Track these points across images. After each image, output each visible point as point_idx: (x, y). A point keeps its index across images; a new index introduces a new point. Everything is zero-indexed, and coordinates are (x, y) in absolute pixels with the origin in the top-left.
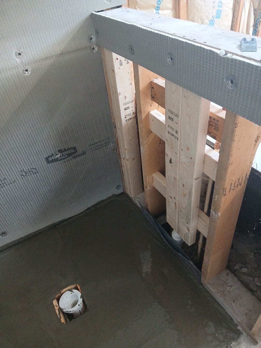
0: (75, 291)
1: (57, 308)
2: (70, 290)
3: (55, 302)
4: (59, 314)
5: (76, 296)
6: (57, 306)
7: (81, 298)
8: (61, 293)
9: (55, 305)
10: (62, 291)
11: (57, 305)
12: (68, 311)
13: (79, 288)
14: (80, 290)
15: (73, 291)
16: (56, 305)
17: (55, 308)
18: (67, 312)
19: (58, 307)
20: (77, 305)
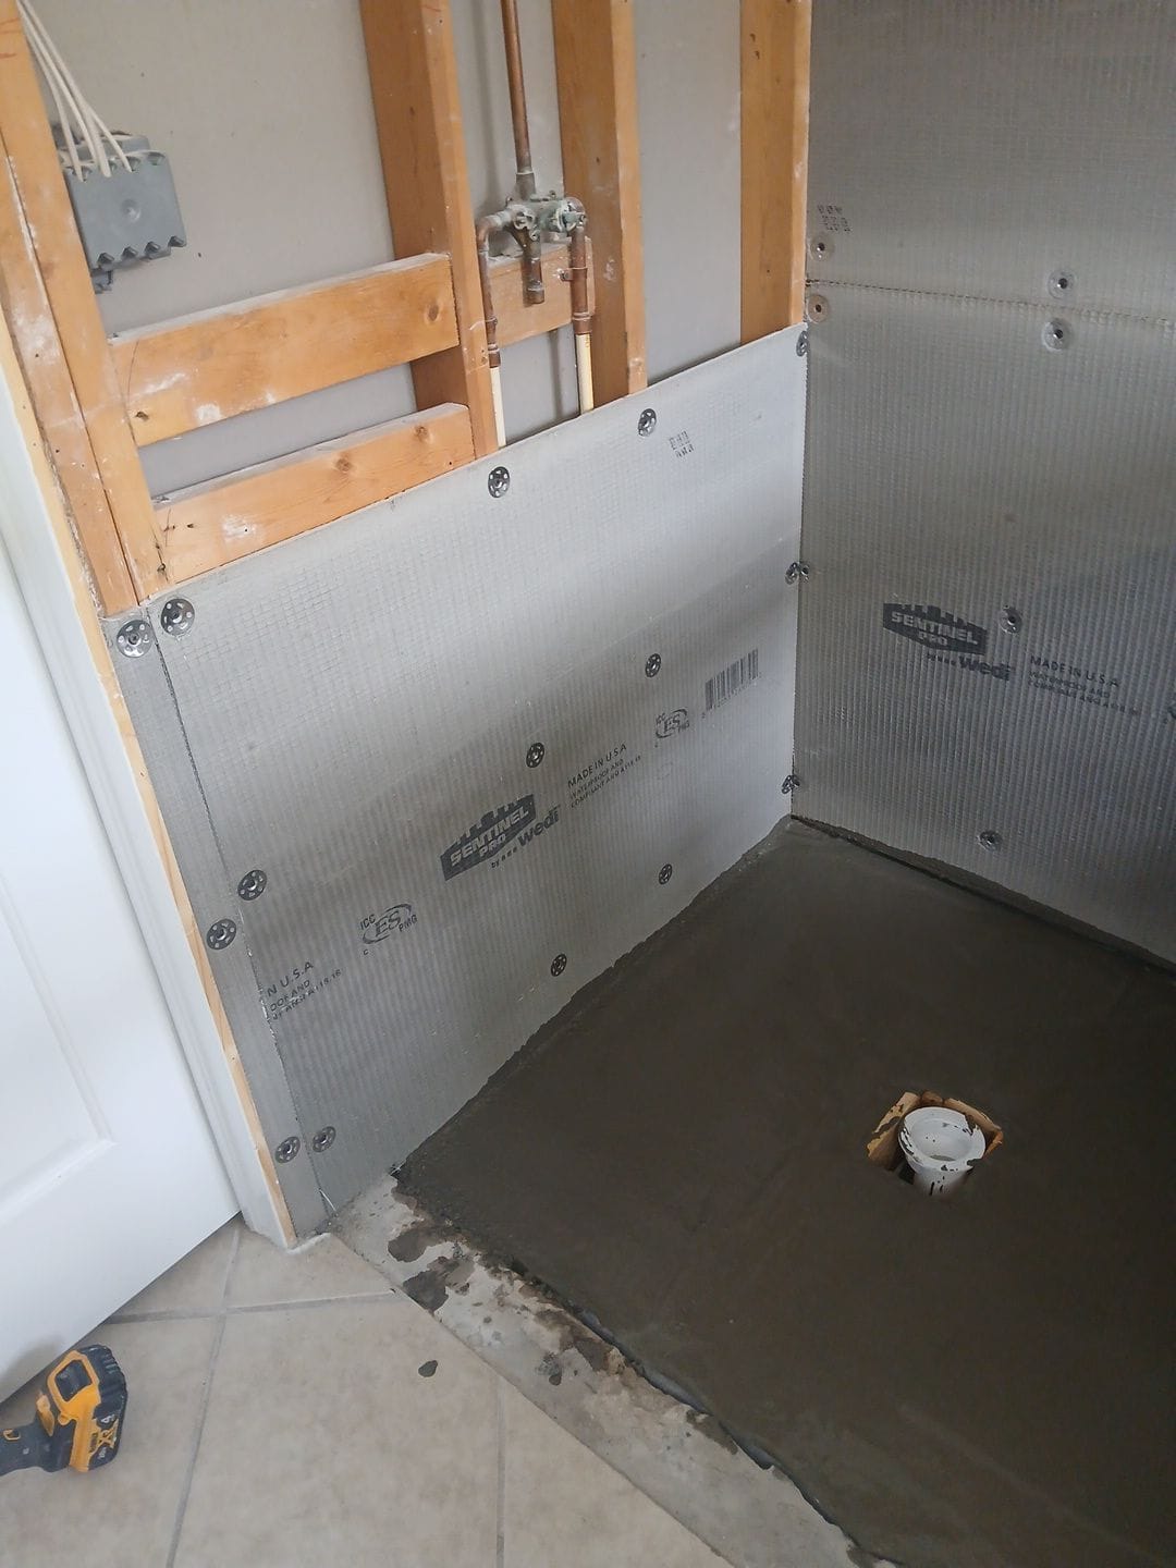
0: (978, 1134)
1: (895, 1111)
2: (972, 1122)
3: (908, 1099)
4: (886, 1127)
5: (967, 1147)
6: (900, 1110)
7: (969, 1163)
8: (944, 1100)
9: (900, 1103)
10: (952, 1100)
11: (905, 1109)
12: (908, 1147)
13: (996, 1141)
14: (990, 1149)
15: (975, 1130)
16: (902, 1107)
17: (893, 1108)
18: (905, 1146)
19: (901, 1115)
20: (942, 1163)
